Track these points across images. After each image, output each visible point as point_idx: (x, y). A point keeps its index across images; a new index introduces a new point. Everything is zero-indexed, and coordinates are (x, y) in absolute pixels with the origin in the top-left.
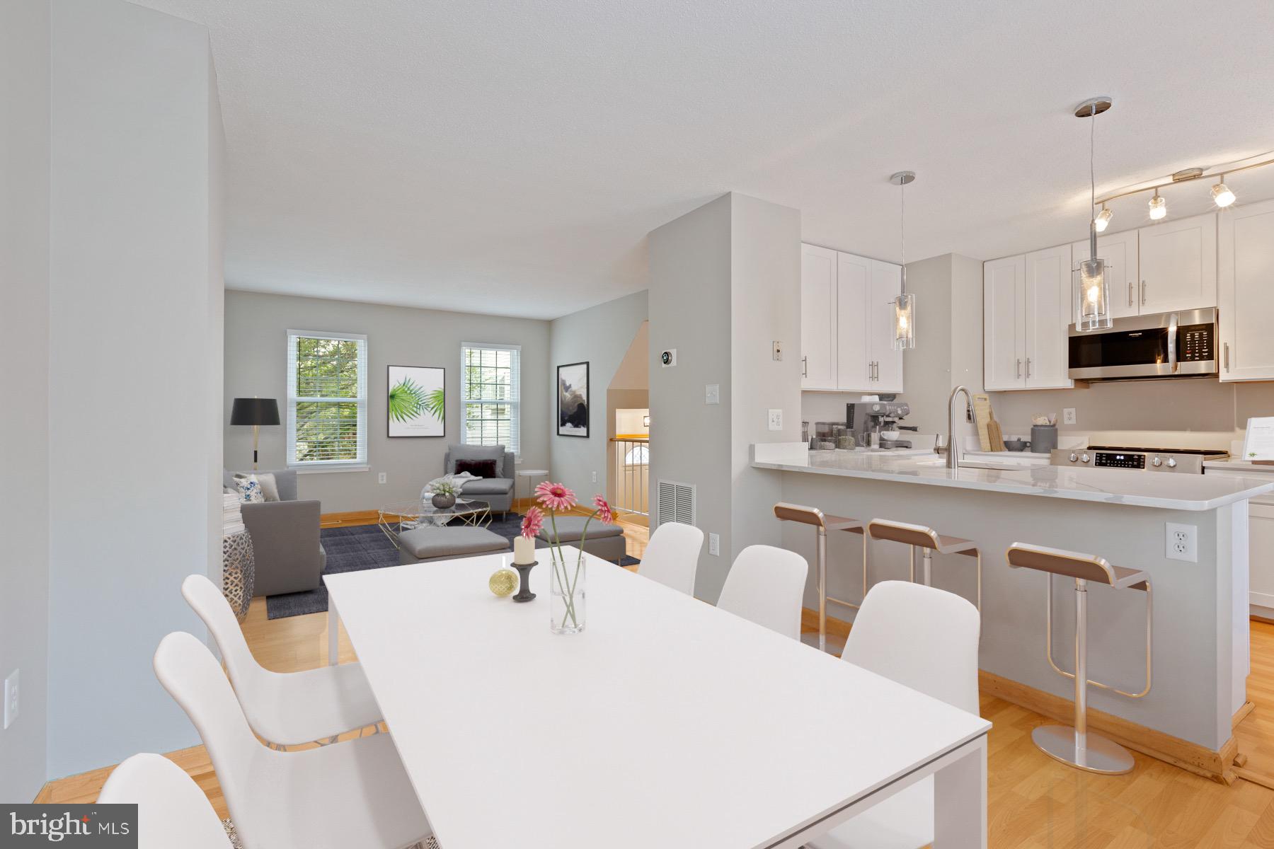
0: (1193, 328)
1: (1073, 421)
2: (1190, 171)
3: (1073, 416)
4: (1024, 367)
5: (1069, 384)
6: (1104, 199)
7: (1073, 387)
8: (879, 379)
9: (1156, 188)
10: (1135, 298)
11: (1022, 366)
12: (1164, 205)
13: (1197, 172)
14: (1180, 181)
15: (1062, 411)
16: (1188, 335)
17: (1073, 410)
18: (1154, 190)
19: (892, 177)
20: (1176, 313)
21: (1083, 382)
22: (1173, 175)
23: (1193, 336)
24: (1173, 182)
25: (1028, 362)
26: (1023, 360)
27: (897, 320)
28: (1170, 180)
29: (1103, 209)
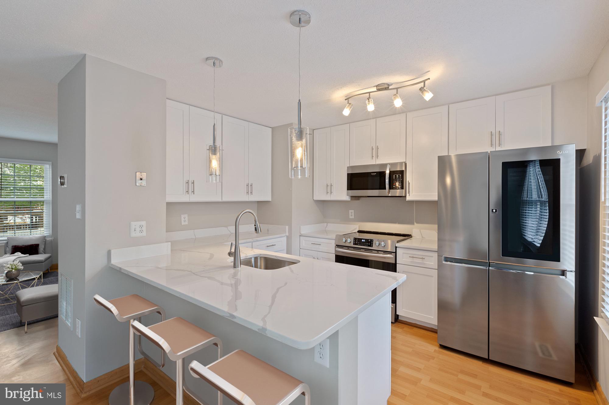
0: (396, 172)
1: (353, 217)
2: (383, 84)
3: (353, 214)
4: (329, 188)
5: (347, 198)
6: (349, 97)
7: (350, 200)
8: (253, 194)
9: (369, 93)
10: (374, 155)
11: (329, 187)
12: (372, 103)
13: (386, 86)
14: (379, 90)
15: (349, 211)
16: (394, 176)
17: (353, 211)
18: (368, 94)
19: (207, 59)
20: (390, 164)
21: (353, 198)
22: (376, 86)
23: (396, 176)
24: (376, 90)
25: (331, 186)
26: (329, 184)
27: (210, 161)
28: (375, 89)
29: (348, 103)
